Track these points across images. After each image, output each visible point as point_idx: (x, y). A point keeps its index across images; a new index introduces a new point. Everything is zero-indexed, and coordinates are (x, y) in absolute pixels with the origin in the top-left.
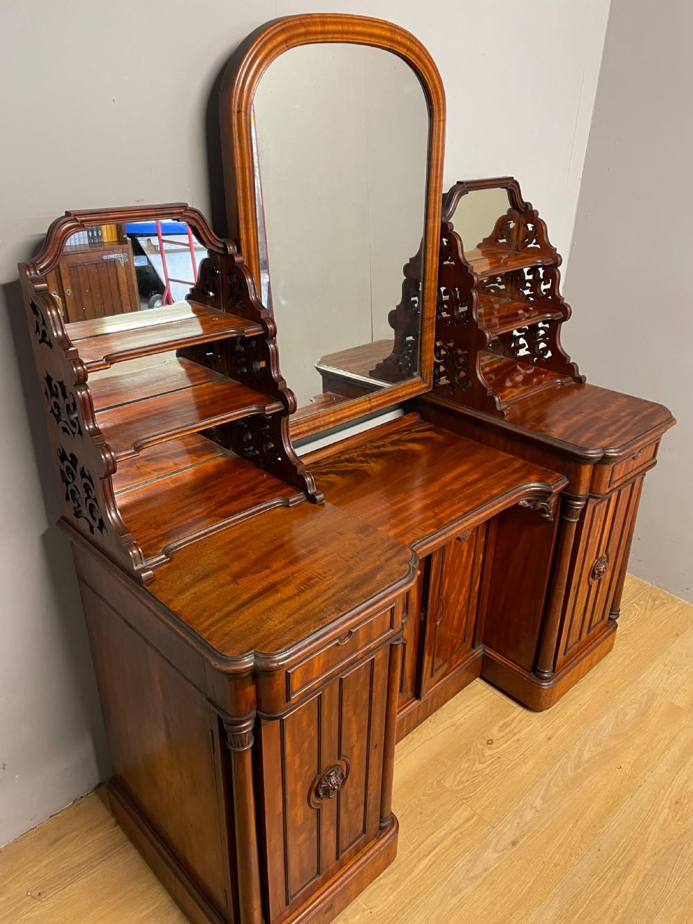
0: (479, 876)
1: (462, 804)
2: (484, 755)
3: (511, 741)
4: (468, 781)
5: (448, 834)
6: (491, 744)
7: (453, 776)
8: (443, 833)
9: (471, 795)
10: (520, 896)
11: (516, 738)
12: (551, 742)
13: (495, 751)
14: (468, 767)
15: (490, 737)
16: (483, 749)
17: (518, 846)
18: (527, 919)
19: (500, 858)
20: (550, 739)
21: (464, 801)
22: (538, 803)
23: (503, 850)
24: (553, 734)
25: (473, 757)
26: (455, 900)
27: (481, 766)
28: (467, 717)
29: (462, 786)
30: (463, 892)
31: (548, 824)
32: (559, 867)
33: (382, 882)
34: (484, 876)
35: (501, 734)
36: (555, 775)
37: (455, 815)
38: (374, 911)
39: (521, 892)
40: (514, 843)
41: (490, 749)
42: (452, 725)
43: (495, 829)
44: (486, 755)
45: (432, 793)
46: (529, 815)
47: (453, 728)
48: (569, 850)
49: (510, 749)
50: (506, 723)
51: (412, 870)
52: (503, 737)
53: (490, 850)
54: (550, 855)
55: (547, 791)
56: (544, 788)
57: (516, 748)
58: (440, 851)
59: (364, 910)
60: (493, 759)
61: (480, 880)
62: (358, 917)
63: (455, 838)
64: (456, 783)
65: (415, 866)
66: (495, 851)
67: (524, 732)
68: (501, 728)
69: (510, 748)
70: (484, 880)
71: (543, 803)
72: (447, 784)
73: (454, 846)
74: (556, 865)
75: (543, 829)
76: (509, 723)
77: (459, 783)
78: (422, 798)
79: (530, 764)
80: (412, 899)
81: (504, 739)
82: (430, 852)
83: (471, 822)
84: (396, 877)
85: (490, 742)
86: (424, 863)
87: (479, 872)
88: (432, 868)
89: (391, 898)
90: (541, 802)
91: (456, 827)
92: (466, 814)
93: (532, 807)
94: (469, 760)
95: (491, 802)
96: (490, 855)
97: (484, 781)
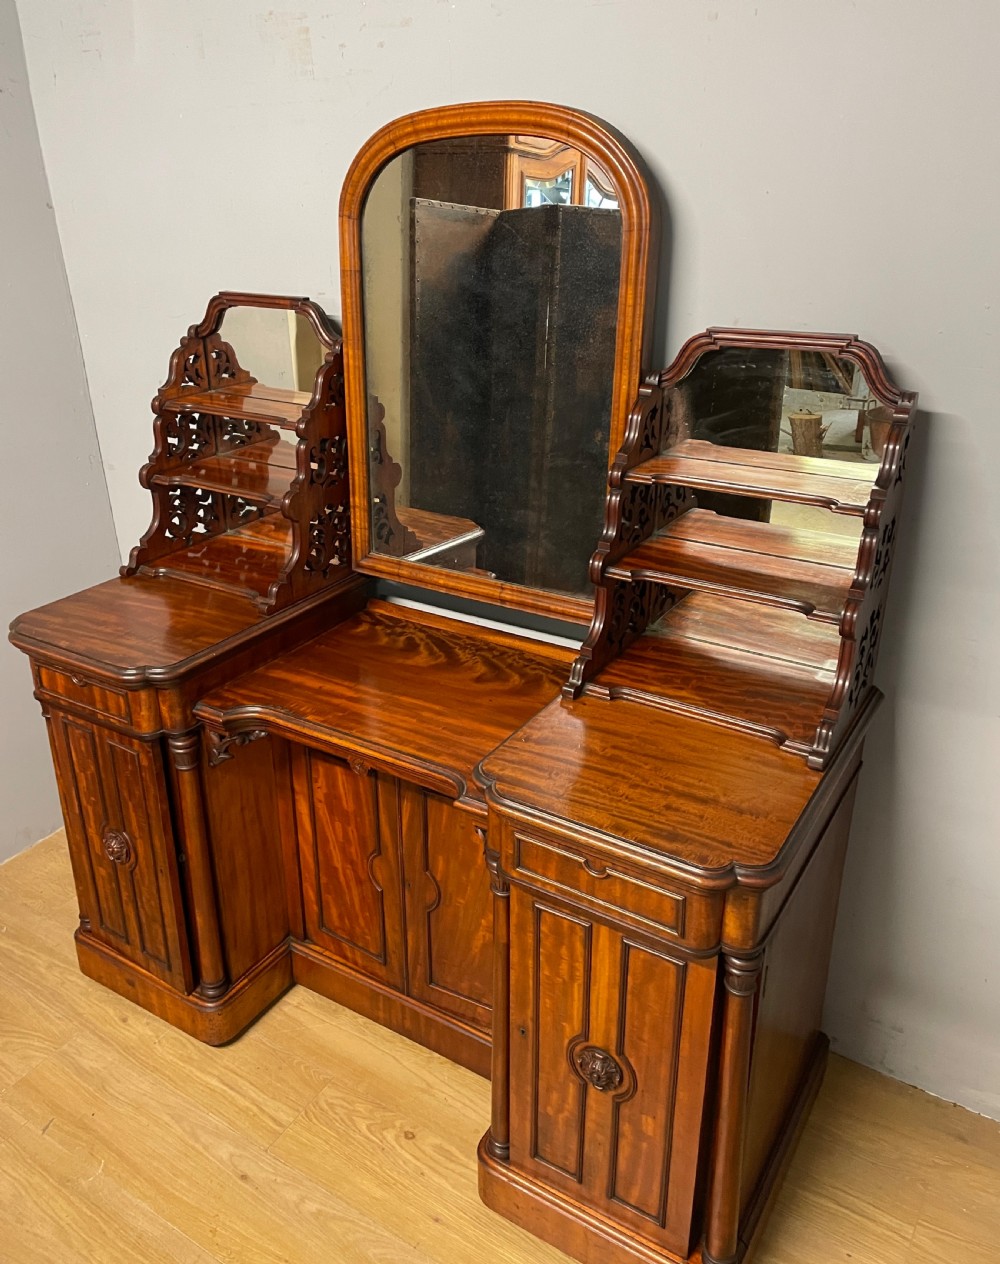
0: (197, 1140)
1: (298, 1111)
2: (383, 1129)
3: (418, 1164)
4: (336, 1113)
5: (254, 1102)
6: (406, 1137)
7: (339, 1094)
8: (253, 1095)
9: (314, 1120)
10: (171, 1190)
11: (426, 1171)
12: (431, 1223)
13: (394, 1143)
14: (360, 1112)
15: (417, 1137)
16: (394, 1127)
17: (240, 1182)
18: (139, 1198)
19: (221, 1161)
20: (437, 1220)
21: (303, 1113)
22: (311, 1206)
23: (233, 1164)
24: (448, 1227)
25: (378, 1116)
26: (167, 1118)
27: (364, 1128)
28: (450, 1100)
29: (326, 1107)
30: (175, 1126)
31: (277, 1220)
32: (210, 1235)
33: (189, 1045)
34: (197, 1146)
35: (429, 1150)
36: (366, 1228)
37: (280, 1105)
38: (157, 1046)
39: (174, 1188)
40: (244, 1177)
41: (397, 1138)
42: (428, 1084)
43: (264, 1153)
44: (385, 1133)
45: (311, 1076)
46: (291, 1195)
47: (424, 1086)
48: (237, 1249)
49: (401, 1163)
50: (452, 1155)
51: (203, 1071)
52: (424, 1152)
53: (231, 1149)
54: (228, 1223)
55: (334, 1217)
56: (341, 1214)
57: (407, 1172)
58: (230, 1096)
59: (157, 1037)
60: (378, 1141)
61: (191, 1142)
62: (150, 1033)
63: (247, 1108)
64: (330, 1101)
65: (209, 1073)
66: (232, 1155)
67: (443, 1182)
68: (439, 1149)
69: (404, 1162)
70: (193, 1148)
71: (312, 1214)
72: (328, 1092)
73: (237, 1109)
74: (214, 1231)
75: (268, 1213)
76: (453, 1158)
77: (331, 1106)
78: (302, 1067)
79: (379, 1193)
80: (168, 1076)
81: (419, 1154)
82: (227, 1085)
83: (271, 1124)
84: (196, 1058)
85: (410, 1136)
86: (214, 1082)
87: (203, 1140)
88: (208, 1090)
89: (171, 1057)
90: (314, 1210)
91: (264, 1108)
92: (283, 1117)
93: (303, 1199)
94: (371, 1111)
95: (306, 1145)
96: (224, 1151)
97: (338, 1133)
